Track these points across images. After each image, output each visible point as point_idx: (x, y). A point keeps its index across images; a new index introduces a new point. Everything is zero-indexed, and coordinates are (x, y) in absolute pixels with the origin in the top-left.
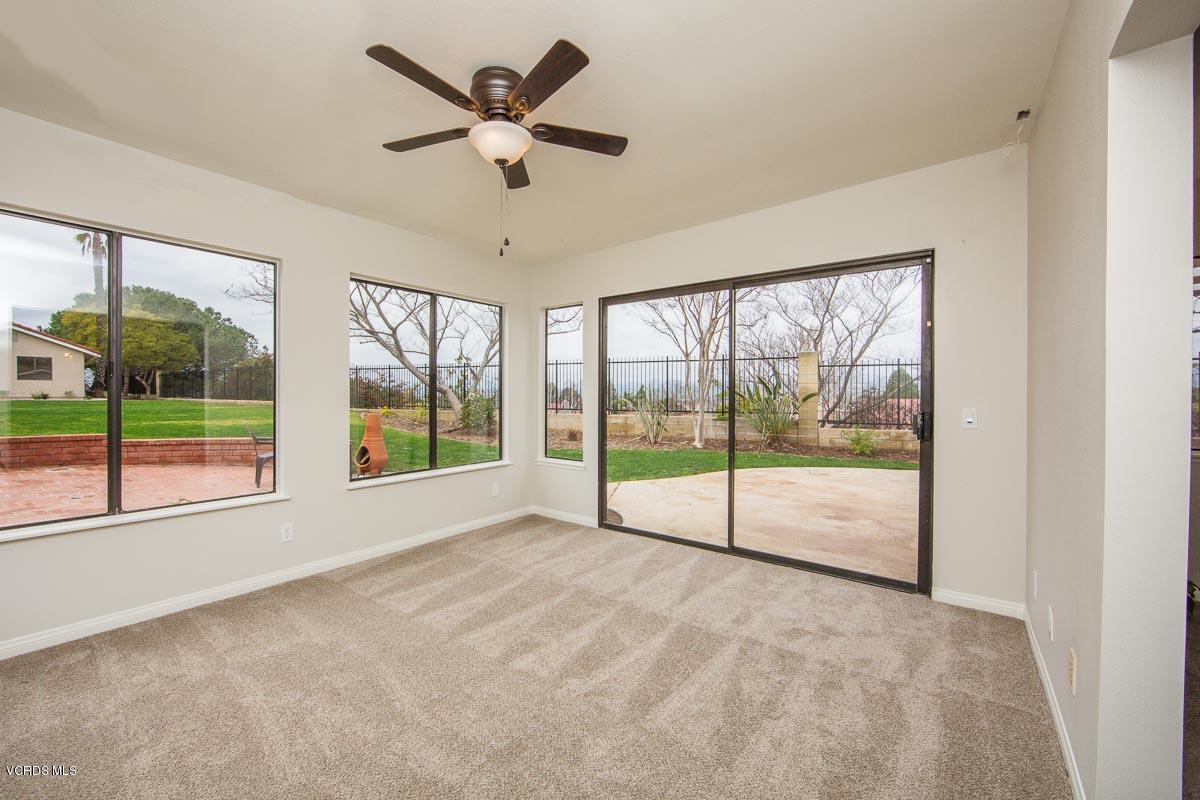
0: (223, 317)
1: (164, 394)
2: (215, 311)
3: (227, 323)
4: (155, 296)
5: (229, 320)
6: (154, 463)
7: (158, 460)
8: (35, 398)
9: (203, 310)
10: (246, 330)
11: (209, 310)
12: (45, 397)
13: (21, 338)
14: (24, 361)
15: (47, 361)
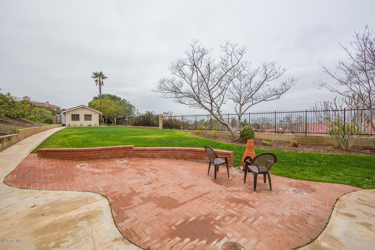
0: (127, 101)
1: (117, 124)
2: (125, 100)
3: (128, 103)
4: (112, 96)
5: (129, 102)
6: (149, 157)
7: (151, 156)
8: (88, 126)
9: (122, 100)
10: (133, 105)
11: (124, 100)
12: (90, 125)
13: (85, 109)
14: (86, 115)
15: (90, 116)
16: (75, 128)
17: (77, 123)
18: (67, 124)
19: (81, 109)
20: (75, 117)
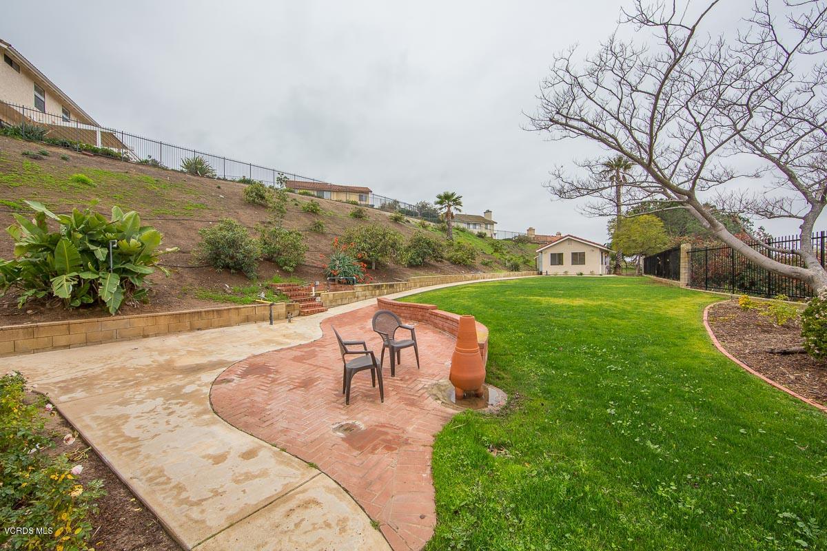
8: (578, 275)
12: (581, 274)
13: (573, 243)
14: (574, 255)
15: (583, 254)
16: (556, 278)
17: (558, 270)
18: (544, 271)
19: (567, 242)
20: (557, 259)
